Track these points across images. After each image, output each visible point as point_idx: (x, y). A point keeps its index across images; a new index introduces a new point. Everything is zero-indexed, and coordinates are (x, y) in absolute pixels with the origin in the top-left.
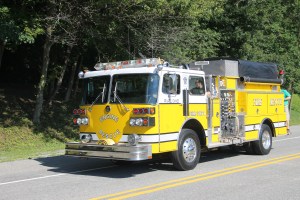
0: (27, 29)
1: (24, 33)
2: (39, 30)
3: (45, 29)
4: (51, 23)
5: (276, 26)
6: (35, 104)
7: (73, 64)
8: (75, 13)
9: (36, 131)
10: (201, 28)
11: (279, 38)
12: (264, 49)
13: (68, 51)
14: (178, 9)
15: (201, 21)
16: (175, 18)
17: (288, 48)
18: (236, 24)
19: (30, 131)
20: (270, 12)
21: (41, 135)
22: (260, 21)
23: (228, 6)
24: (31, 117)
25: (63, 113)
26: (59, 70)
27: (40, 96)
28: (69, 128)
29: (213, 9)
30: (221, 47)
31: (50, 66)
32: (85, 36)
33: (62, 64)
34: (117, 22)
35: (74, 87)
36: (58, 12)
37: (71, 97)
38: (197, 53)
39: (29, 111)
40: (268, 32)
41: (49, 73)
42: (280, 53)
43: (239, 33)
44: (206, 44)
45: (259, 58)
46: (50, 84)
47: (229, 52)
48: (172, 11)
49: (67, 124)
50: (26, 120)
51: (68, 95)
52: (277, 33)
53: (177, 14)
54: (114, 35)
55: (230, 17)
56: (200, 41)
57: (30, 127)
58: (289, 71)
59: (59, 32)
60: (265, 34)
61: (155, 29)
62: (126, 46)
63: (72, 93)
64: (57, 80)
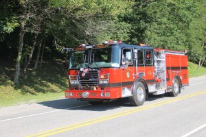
0: (8, 24)
1: (6, 26)
2: (16, 24)
3: (20, 23)
4: (23, 19)
5: (165, 20)
6: (15, 71)
7: (39, 45)
8: (39, 13)
9: (16, 88)
10: (119, 21)
11: (167, 27)
12: (158, 33)
13: (36, 37)
14: (104, 10)
15: (119, 17)
16: (103, 15)
17: (172, 33)
18: (140, 19)
19: (12, 88)
20: (161, 11)
21: (19, 91)
22: (155, 17)
23: (135, 8)
24: (12, 80)
25: (33, 76)
26: (30, 49)
27: (18, 66)
28: (37, 86)
29: (126, 9)
30: (132, 33)
31: (24, 47)
32: (46, 28)
33: (32, 45)
34: (66, 18)
35: (40, 60)
36: (28, 13)
37: (38, 66)
38: (117, 37)
39: (11, 75)
40: (160, 24)
41: (23, 51)
42: (168, 36)
43: (143, 24)
44: (122, 31)
45: (155, 39)
46: (24, 58)
47: (137, 36)
48: (101, 11)
49: (36, 83)
50: (9, 81)
51: (36, 65)
52: (165, 24)
53: (104, 13)
54: (64, 26)
55: (137, 14)
56: (118, 29)
57: (12, 86)
58: (173, 47)
59: (29, 25)
60: (158, 24)
61: (91, 22)
62: (72, 33)
63: (39, 64)
64: (29, 56)
